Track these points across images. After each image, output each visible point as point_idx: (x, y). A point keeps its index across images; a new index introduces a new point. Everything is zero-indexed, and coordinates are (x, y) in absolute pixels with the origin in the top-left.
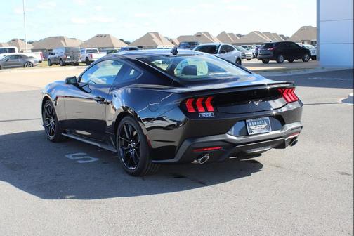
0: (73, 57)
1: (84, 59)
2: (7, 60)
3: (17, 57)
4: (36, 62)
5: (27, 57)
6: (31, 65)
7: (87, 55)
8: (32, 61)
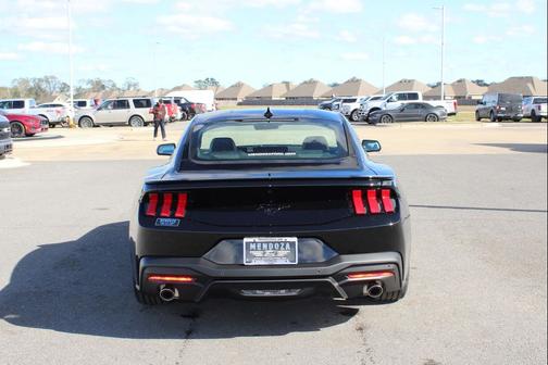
0: (510, 109)
1: (529, 113)
2: (402, 110)
3: (417, 106)
4: (444, 114)
5: (432, 107)
6: (436, 118)
7: (534, 106)
8: (438, 112)
